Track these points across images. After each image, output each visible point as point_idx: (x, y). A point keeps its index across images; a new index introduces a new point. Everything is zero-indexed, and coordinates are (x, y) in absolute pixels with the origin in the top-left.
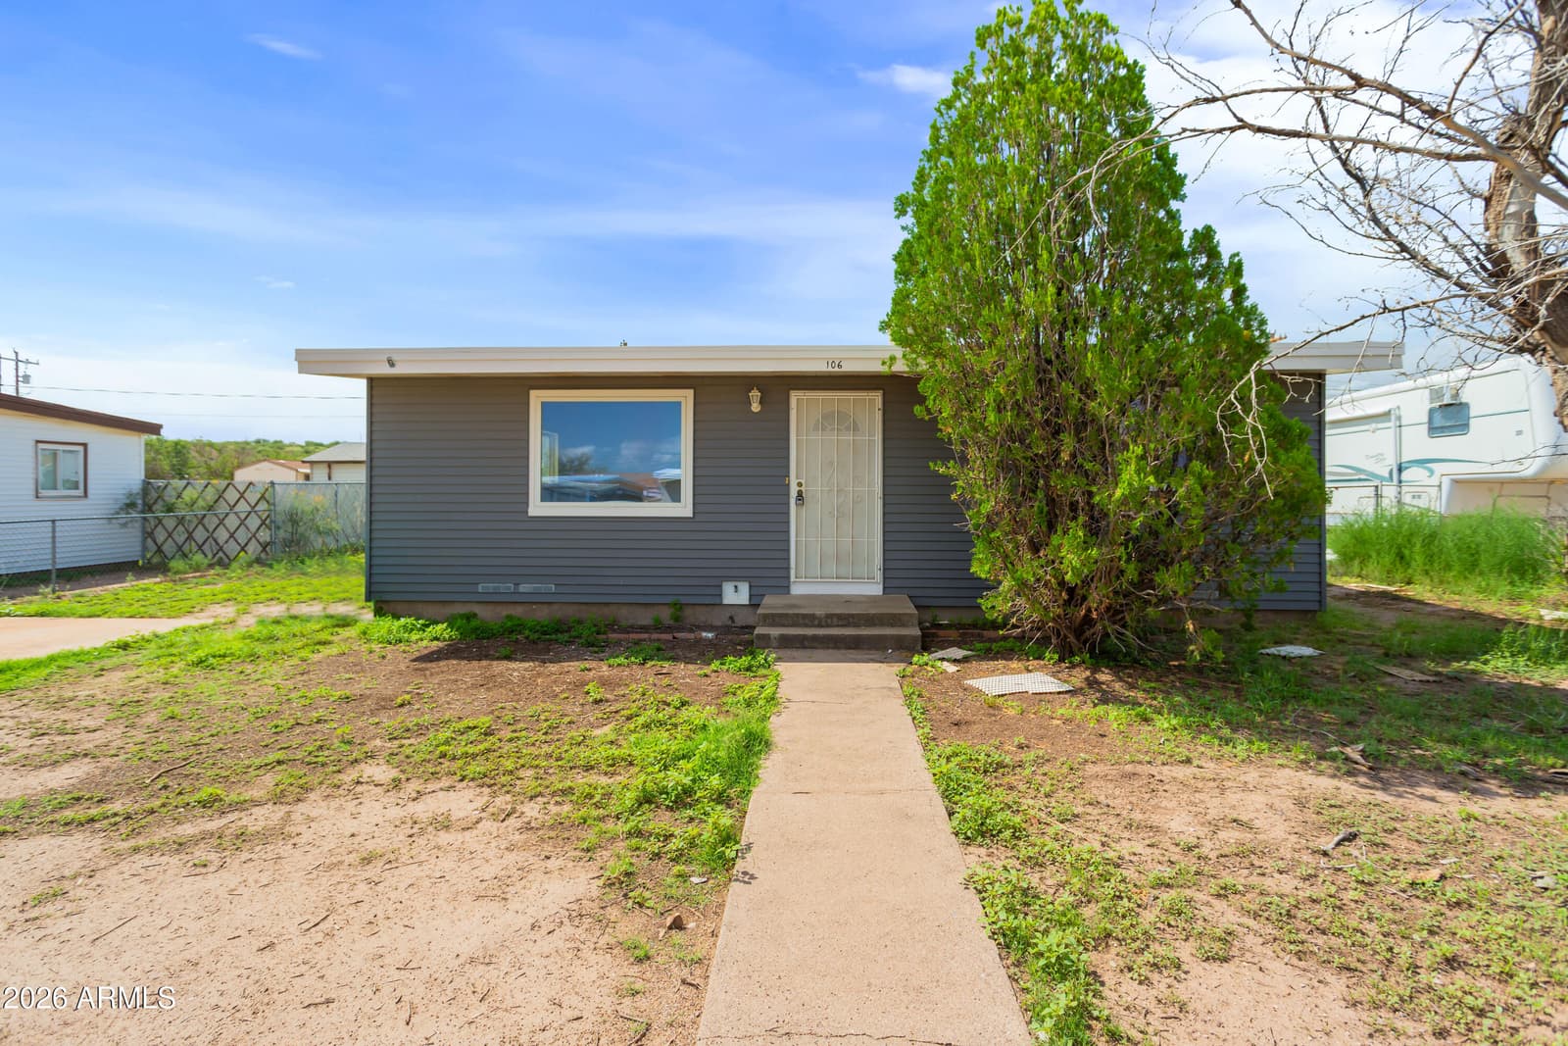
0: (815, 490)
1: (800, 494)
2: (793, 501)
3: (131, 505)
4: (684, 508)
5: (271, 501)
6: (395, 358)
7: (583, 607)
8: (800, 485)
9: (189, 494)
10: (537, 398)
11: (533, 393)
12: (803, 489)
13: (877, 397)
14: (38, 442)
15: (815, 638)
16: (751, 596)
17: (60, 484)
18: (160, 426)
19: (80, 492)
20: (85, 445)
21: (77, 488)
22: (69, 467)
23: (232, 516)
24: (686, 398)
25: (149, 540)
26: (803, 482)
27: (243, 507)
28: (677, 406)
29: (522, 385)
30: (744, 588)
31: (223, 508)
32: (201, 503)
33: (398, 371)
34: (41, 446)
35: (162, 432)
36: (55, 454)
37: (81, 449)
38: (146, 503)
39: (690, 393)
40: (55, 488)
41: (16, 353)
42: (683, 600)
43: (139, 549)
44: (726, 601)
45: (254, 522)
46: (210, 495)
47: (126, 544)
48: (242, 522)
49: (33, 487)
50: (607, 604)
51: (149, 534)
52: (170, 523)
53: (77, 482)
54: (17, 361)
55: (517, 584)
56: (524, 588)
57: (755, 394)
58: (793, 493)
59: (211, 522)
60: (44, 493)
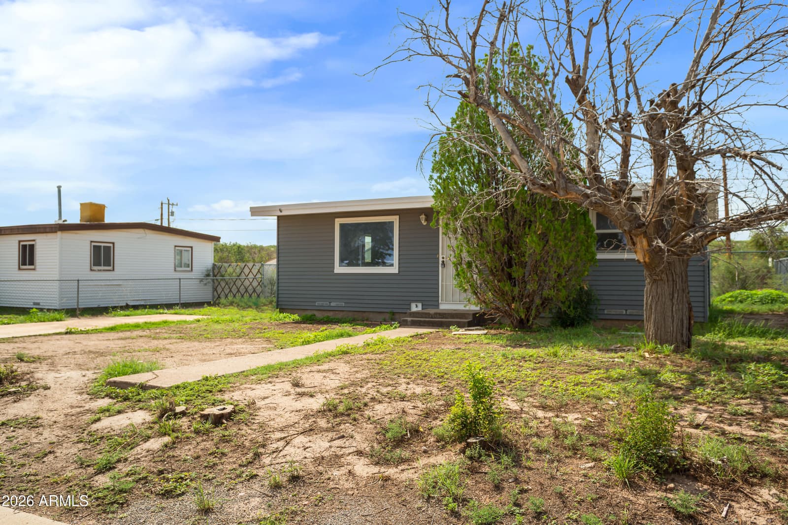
0: (450, 260)
1: (443, 262)
2: (440, 266)
3: (208, 275)
4: (395, 269)
5: (262, 273)
6: (282, 209)
7: (355, 313)
8: (443, 258)
9: (230, 270)
10: (338, 222)
11: (337, 220)
12: (445, 260)
14: (175, 246)
15: (425, 322)
16: (422, 308)
17: (183, 265)
18: (220, 238)
19: (189, 269)
20: (192, 247)
21: (189, 267)
22: (186, 258)
23: (247, 280)
24: (395, 219)
25: (215, 292)
26: (445, 256)
27: (251, 276)
28: (391, 224)
29: (331, 217)
30: (420, 305)
31: (243, 276)
32: (234, 274)
33: (284, 214)
34: (177, 248)
35: (221, 240)
36: (181, 251)
37: (190, 249)
38: (214, 274)
39: (397, 217)
40: (181, 267)
41: (169, 200)
42: (395, 311)
43: (211, 296)
45: (255, 284)
46: (238, 270)
47: (206, 293)
48: (251, 284)
49: (173, 266)
50: (365, 312)
51: (215, 289)
52: (223, 284)
53: (189, 264)
54: (169, 204)
55: (330, 302)
56: (332, 304)
57: (423, 217)
58: (440, 262)
59: (239, 283)
60: (178, 269)
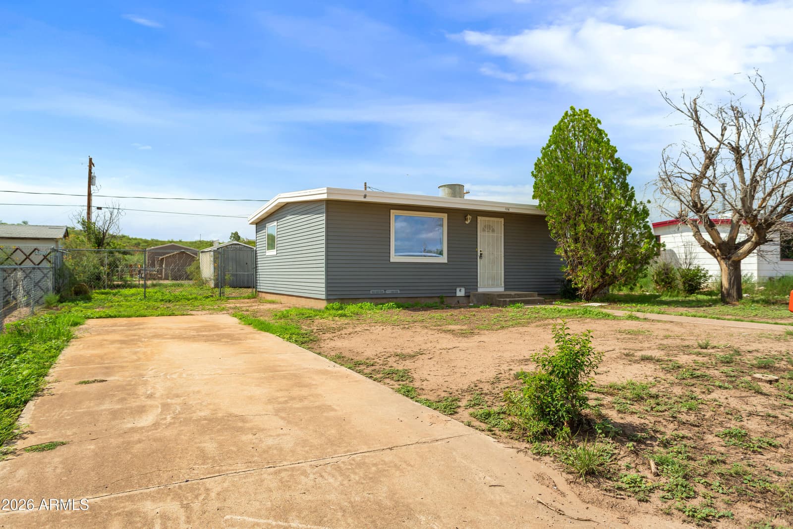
0: (485, 253)
1: (481, 254)
2: (479, 257)
4: (444, 259)
6: (367, 195)
7: (408, 299)
8: (481, 251)
10: (393, 213)
11: (392, 211)
13: (502, 220)
16: (465, 293)
24: (445, 217)
28: (442, 220)
29: (388, 207)
30: (463, 290)
33: (368, 199)
39: (446, 215)
42: (443, 295)
44: (457, 295)
50: (417, 297)
55: (385, 290)
56: (387, 292)
57: (469, 217)
58: (479, 255)
